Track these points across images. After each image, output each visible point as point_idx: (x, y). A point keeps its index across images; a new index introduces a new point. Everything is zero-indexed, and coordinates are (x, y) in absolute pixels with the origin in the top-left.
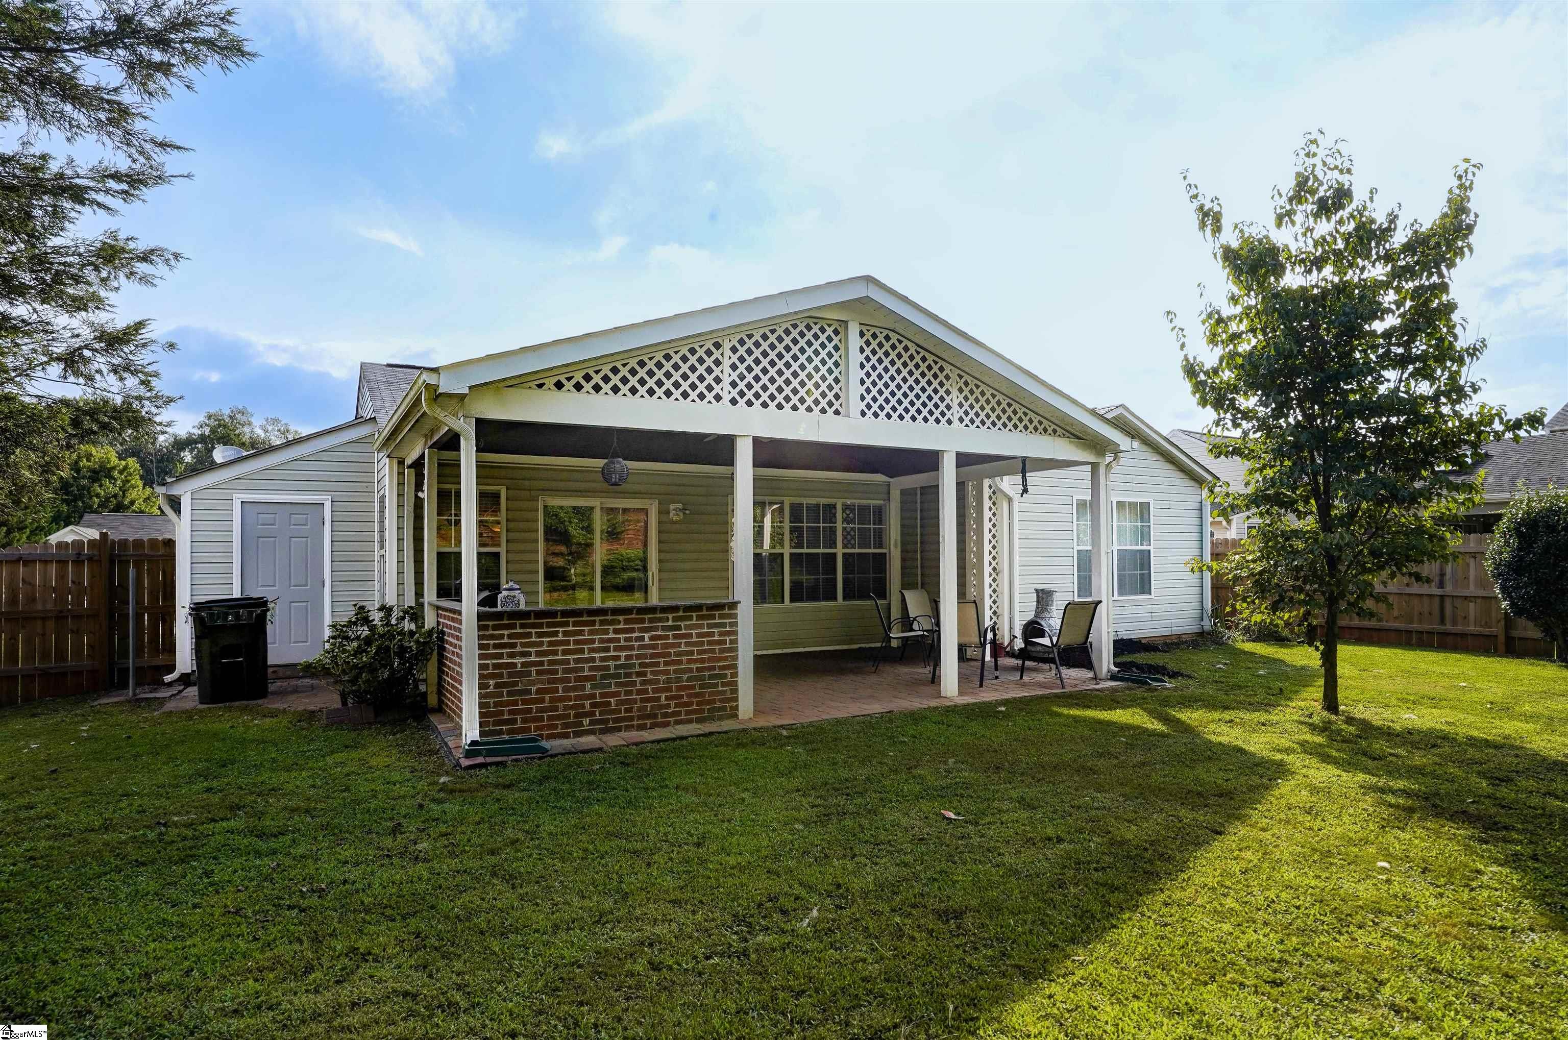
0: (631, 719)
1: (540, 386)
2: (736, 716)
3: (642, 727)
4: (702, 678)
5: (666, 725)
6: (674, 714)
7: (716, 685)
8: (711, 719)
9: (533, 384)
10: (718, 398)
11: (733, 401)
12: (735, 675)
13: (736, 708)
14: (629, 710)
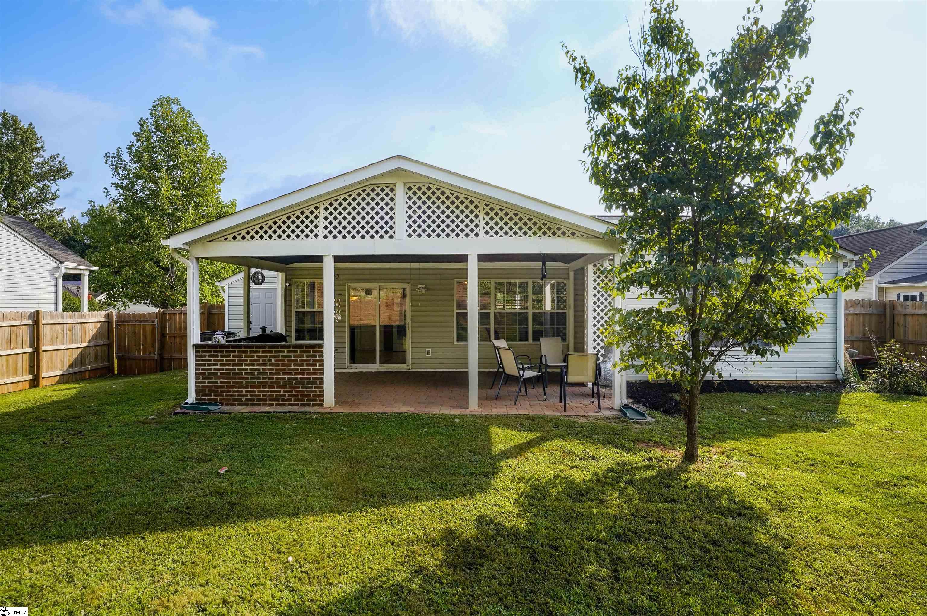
0: (266, 400)
1: (226, 239)
2: (323, 405)
3: (271, 405)
4: (303, 383)
5: (283, 405)
6: (288, 400)
7: (311, 388)
8: (308, 405)
9: (222, 238)
10: (316, 236)
11: (326, 237)
12: (322, 383)
13: (323, 400)
14: (265, 396)
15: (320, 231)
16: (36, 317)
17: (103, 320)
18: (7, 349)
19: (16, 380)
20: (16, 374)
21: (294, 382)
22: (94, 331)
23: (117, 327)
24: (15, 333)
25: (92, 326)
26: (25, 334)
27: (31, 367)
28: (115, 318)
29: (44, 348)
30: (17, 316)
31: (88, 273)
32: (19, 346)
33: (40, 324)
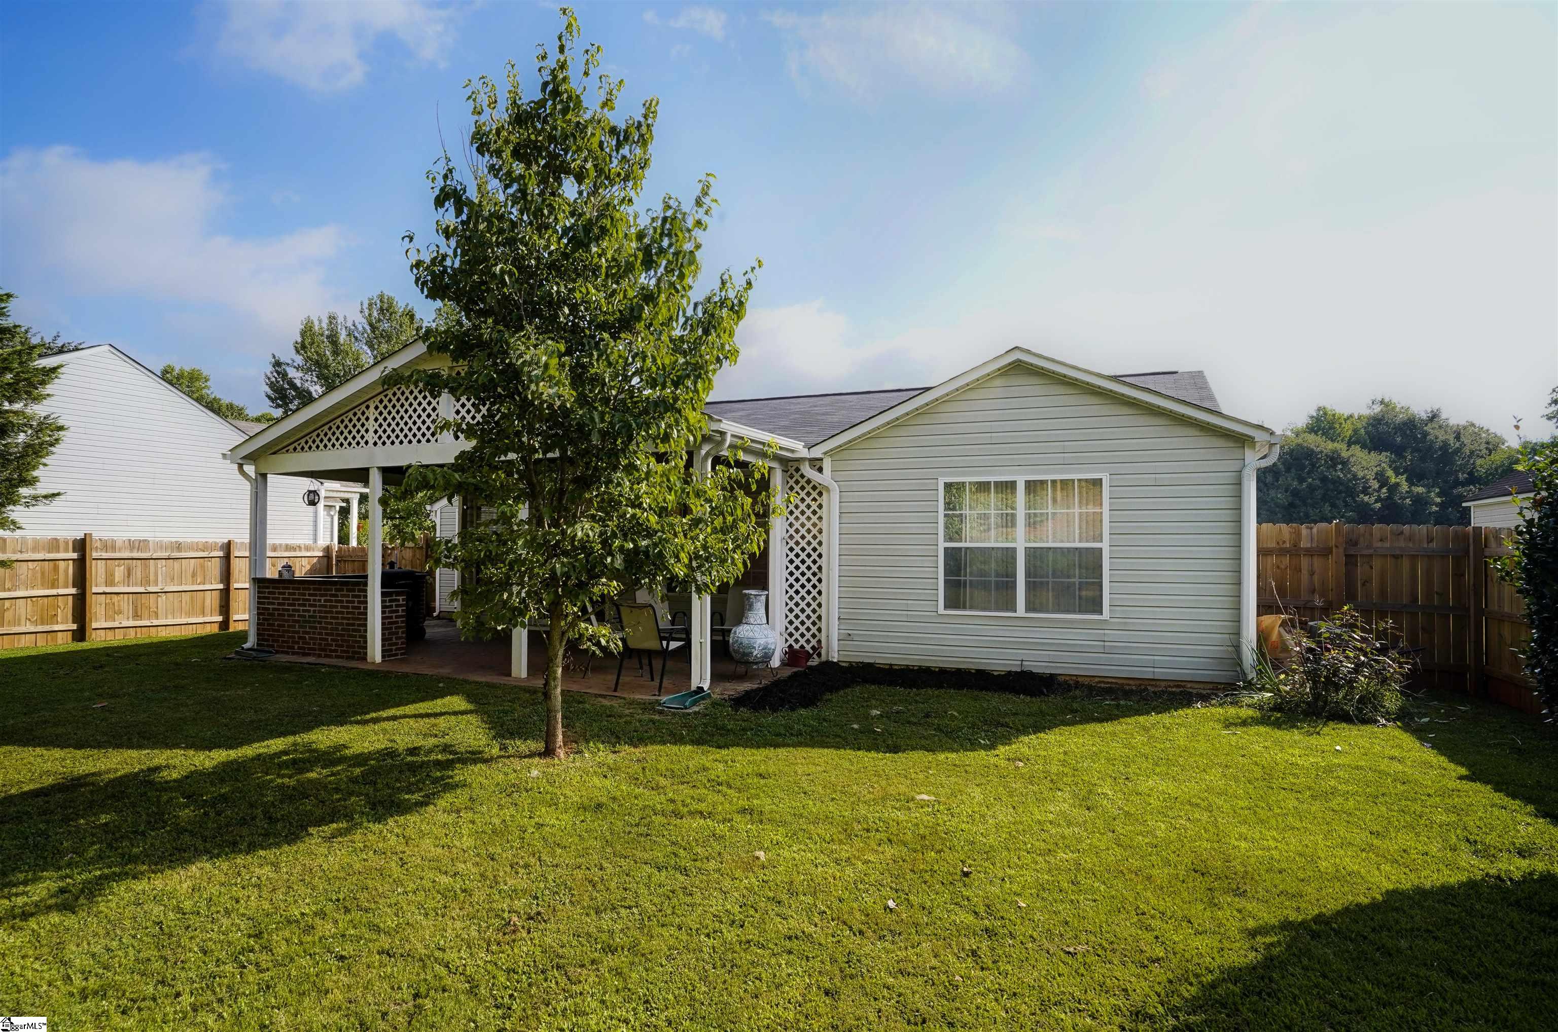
0: (314, 649)
1: (287, 451)
2: (366, 659)
3: (320, 656)
4: (348, 630)
5: (330, 657)
6: (335, 651)
7: (355, 636)
8: (352, 658)
9: (284, 450)
10: (367, 443)
11: (375, 444)
12: (366, 631)
13: (366, 654)
14: (314, 644)
15: (371, 437)
16: (228, 547)
17: (321, 554)
18: (193, 584)
19: (201, 620)
20: (203, 614)
21: (340, 628)
22: (308, 567)
23: (337, 565)
24: (203, 567)
25: (305, 562)
26: (215, 568)
27: (221, 607)
28: (334, 554)
29: (236, 586)
30: (206, 547)
31: (358, 496)
32: (207, 581)
33: (232, 557)
